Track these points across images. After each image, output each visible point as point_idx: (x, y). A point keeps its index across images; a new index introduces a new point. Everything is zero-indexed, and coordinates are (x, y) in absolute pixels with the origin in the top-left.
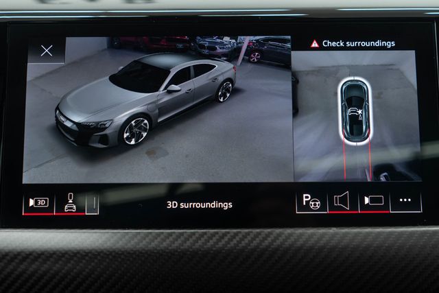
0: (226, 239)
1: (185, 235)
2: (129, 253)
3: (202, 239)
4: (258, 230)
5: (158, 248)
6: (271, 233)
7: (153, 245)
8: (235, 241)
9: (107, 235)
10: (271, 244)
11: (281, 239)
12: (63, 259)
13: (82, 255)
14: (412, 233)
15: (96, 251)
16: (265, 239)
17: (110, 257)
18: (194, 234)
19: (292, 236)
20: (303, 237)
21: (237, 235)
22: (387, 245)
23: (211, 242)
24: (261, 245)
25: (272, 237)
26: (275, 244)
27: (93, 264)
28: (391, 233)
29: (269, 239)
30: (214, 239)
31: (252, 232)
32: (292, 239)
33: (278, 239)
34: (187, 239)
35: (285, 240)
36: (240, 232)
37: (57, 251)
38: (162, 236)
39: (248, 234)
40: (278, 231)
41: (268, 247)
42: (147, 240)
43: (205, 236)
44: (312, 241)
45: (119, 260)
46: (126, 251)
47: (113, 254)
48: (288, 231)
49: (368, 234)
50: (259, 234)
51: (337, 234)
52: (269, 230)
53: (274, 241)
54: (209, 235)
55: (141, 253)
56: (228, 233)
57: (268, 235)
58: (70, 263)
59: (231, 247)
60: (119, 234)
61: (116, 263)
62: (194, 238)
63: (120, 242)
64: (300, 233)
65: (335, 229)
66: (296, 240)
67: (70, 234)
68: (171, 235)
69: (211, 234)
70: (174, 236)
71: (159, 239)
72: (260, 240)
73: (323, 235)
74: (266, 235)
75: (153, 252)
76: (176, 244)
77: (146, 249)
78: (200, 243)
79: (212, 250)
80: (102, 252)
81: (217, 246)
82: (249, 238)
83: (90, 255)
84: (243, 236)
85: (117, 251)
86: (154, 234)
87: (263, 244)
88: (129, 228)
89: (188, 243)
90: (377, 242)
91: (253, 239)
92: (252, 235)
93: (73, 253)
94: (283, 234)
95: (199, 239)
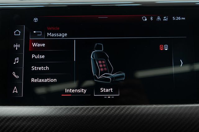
0: (103, 110)
1: (84, 109)
2: (57, 117)
3: (92, 110)
4: (118, 106)
5: (71, 115)
6: (124, 108)
7: (69, 113)
8: (107, 111)
9: (47, 109)
10: (125, 112)
11: (129, 110)
12: (26, 120)
13: (35, 118)
14: (192, 107)
15: (42, 117)
16: (122, 110)
17: (49, 119)
18: (88, 108)
19: (134, 109)
20: (140, 109)
21: (109, 109)
22: (179, 113)
23: (96, 112)
24: (120, 113)
25: (125, 109)
26: (126, 112)
27: (40, 122)
28: (181, 107)
29: (124, 110)
30: (98, 110)
31: (115, 107)
32: (135, 110)
33: (128, 110)
34: (85, 111)
35: (131, 111)
36: (110, 107)
37: (24, 116)
38: (73, 109)
39: (114, 108)
40: (128, 106)
41: (123, 114)
42: (66, 111)
43: (93, 109)
44: (144, 111)
45: (53, 120)
46: (56, 116)
47: (50, 118)
48: (133, 106)
49: (171, 108)
50: (119, 108)
51: (156, 108)
52: (124, 106)
53: (126, 111)
54: (95, 109)
55: (63, 117)
56: (104, 107)
57: (123, 109)
58: (29, 122)
59: (106, 114)
60: (53, 108)
61: (51, 122)
62: (88, 110)
63: (53, 112)
64: (139, 108)
65: (155, 105)
66: (137, 111)
67: (30, 108)
68: (77, 109)
69: (96, 108)
70: (79, 109)
71: (71, 110)
72: (120, 111)
73: (149, 108)
74: (122, 108)
75: (69, 117)
76: (80, 113)
77: (66, 115)
78: (91, 112)
79: (97, 116)
80: (45, 117)
81: (99, 114)
82: (114, 110)
83: (39, 118)
84: (111, 109)
85: (52, 116)
86: (69, 108)
87: (121, 113)
88: (57, 106)
89: (85, 112)
90: (175, 112)
91: (116, 110)
92: (116, 109)
93: (31, 117)
94: (130, 108)
95: (90, 110)
